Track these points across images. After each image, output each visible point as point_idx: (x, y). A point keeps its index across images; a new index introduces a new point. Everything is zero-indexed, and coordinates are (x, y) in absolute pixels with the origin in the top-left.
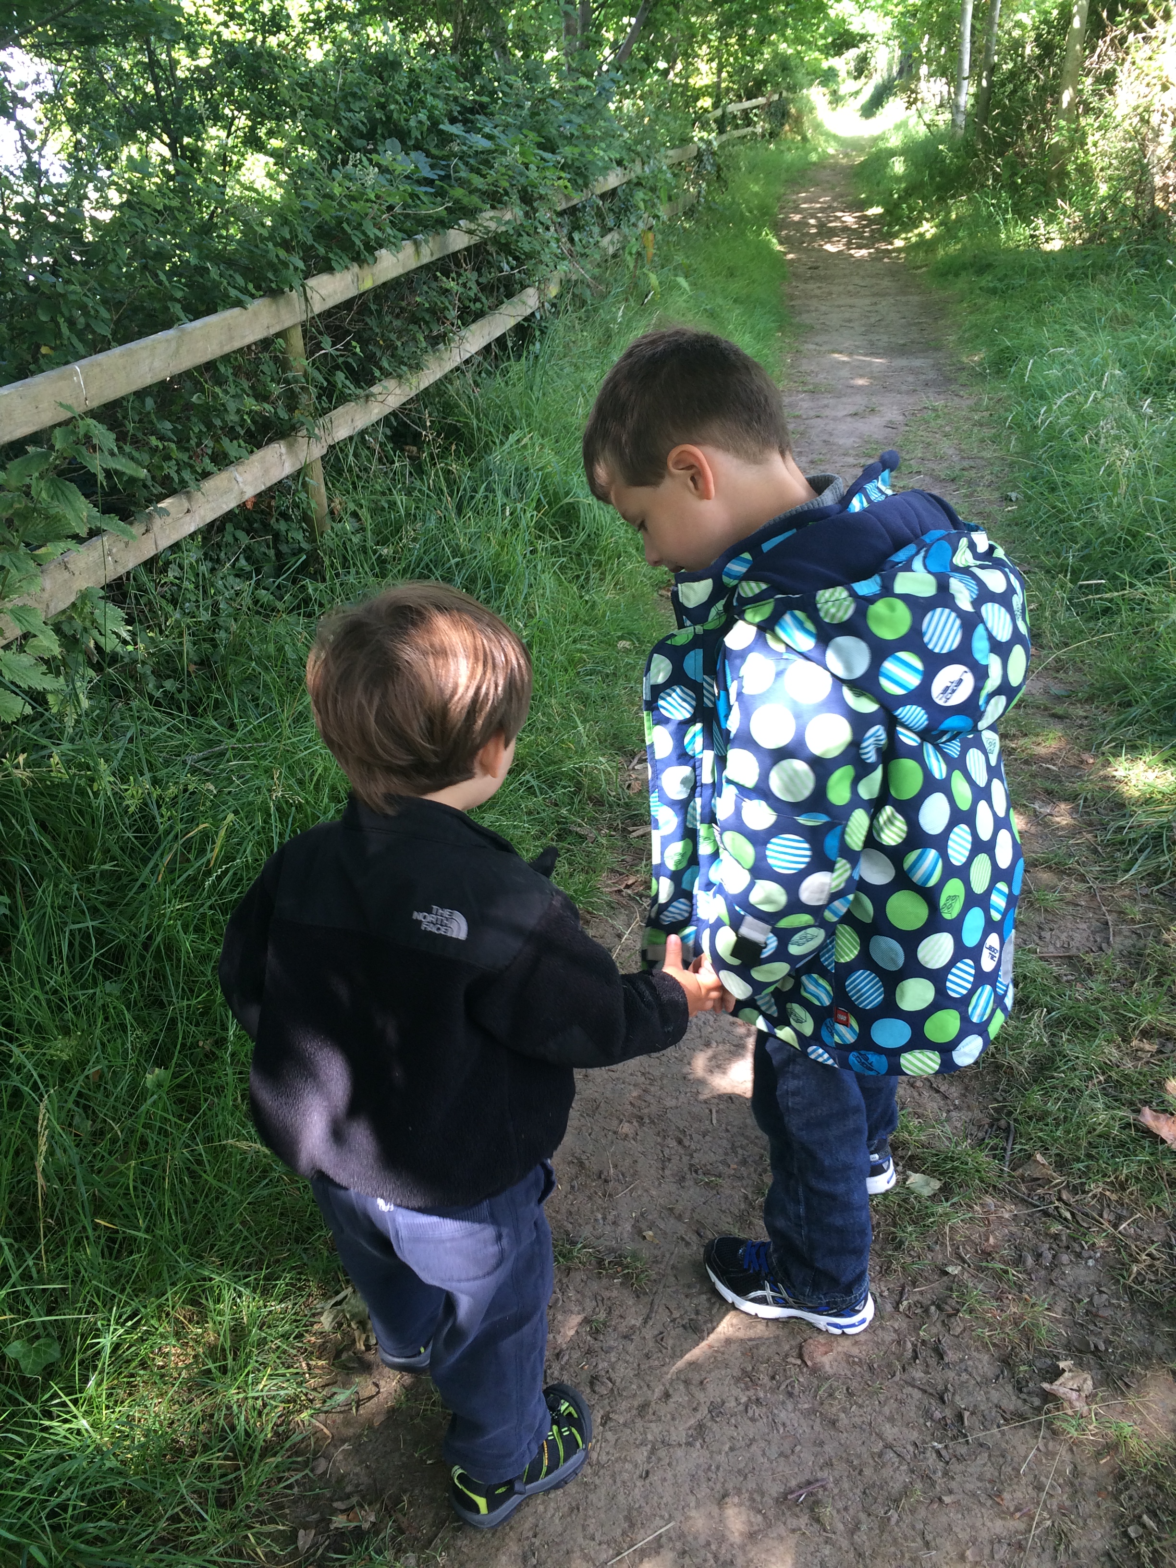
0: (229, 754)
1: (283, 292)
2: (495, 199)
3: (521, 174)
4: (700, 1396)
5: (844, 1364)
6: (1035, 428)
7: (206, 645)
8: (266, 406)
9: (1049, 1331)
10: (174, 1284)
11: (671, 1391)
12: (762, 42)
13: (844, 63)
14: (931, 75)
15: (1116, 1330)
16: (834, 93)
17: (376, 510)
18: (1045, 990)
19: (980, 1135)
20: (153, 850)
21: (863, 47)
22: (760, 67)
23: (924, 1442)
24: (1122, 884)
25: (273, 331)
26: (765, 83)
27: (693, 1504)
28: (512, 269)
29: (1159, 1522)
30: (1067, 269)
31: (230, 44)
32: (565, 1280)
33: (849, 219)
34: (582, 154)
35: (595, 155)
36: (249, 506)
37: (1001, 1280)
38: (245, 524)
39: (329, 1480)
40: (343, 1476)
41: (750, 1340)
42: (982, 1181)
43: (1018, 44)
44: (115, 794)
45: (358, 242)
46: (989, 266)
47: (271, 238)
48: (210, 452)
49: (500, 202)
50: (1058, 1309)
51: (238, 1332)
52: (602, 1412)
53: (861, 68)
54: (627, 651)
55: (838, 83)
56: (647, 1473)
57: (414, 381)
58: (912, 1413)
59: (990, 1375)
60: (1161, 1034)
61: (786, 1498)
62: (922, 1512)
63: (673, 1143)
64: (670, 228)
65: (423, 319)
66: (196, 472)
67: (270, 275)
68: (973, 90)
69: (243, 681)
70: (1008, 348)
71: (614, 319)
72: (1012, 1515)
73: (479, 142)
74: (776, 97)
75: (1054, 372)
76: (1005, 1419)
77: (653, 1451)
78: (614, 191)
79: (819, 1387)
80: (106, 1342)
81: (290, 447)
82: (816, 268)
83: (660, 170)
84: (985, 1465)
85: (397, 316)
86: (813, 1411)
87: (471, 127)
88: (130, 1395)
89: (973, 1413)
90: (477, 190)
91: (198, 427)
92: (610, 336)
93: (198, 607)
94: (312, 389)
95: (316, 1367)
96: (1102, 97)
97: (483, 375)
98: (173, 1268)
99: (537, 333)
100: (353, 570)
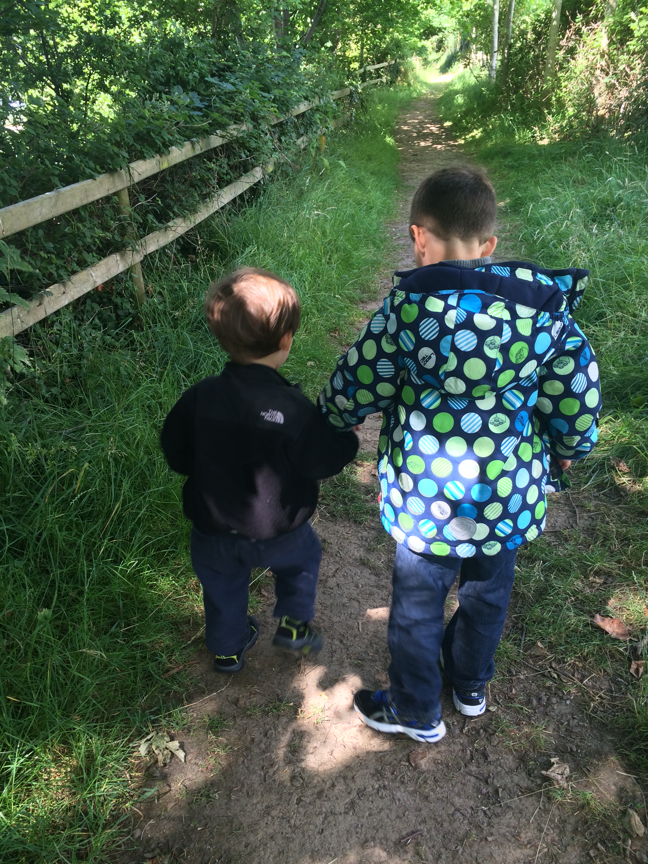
0: (87, 429)
1: (116, 170)
2: (237, 119)
3: (251, 105)
4: (353, 786)
5: (432, 764)
6: (535, 242)
7: (76, 368)
8: (108, 234)
9: (546, 741)
10: (53, 732)
11: (336, 783)
12: (385, 32)
13: (430, 43)
14: (478, 49)
15: (582, 740)
16: (425, 60)
17: (172, 291)
18: (542, 550)
19: (507, 632)
20: (43, 484)
21: (441, 35)
22: (384, 46)
23: (477, 807)
24: (583, 490)
25: (111, 192)
26: (387, 54)
27: (348, 847)
28: (247, 156)
29: (606, 847)
30: (551, 155)
31: (87, 34)
32: (276, 722)
33: (434, 128)
34: (285, 94)
35: (292, 94)
36: (100, 289)
37: (519, 713)
38: (98, 299)
39: (142, 841)
40: (150, 839)
41: (380, 752)
42: (508, 658)
43: (523, 33)
44: (21, 453)
45: (159, 143)
46: (509, 153)
47: (109, 140)
48: (76, 259)
49: (240, 120)
50: (551, 729)
51: (90, 757)
52: (297, 797)
53: (440, 46)
54: (312, 367)
55: (427, 55)
56: (322, 830)
57: (192, 219)
58: (470, 790)
59: (513, 767)
60: (605, 573)
61: (400, 842)
62: (476, 847)
63: (337, 642)
64: (334, 134)
65: (197, 185)
66: (68, 271)
67: (109, 161)
68: (500, 58)
69: (96, 388)
70: (520, 198)
71: (305, 184)
72: (526, 846)
73: (228, 87)
74: (393, 62)
75: (545, 211)
76: (522, 792)
77: (325, 818)
78: (303, 114)
79: (418, 778)
80: (14, 767)
81: (122, 256)
82: (416, 155)
83: (329, 102)
84: (511, 818)
85: (183, 184)
86: (415, 792)
87: (222, 78)
88: (28, 796)
89: (503, 790)
90: (226, 113)
91: (68, 246)
92: (302, 193)
93: (71, 346)
94: (134, 224)
95: (135, 777)
96: (568, 62)
97: (232, 215)
98: (52, 724)
99: (262, 192)
100: (159, 325)
